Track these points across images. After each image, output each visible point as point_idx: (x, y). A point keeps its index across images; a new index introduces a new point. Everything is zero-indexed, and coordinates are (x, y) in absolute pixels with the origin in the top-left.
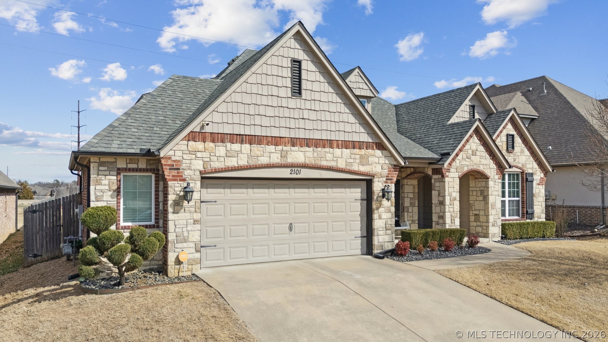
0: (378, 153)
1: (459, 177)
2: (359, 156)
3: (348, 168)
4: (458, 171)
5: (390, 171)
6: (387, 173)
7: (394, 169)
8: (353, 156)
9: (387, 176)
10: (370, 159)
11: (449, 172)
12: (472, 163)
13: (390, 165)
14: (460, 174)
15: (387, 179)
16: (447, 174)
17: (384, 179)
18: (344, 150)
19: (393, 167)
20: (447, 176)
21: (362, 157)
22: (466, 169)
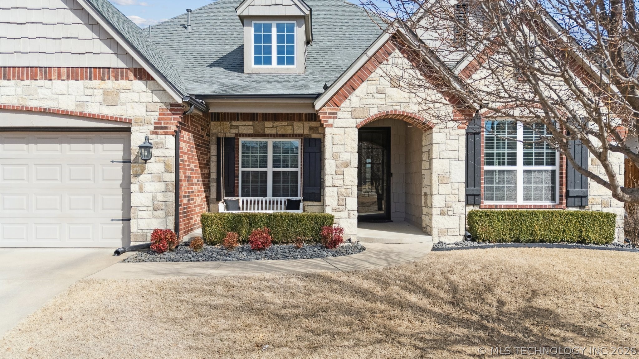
0: (139, 85)
1: (356, 127)
2: (101, 91)
3: (79, 110)
4: (357, 116)
5: (164, 114)
6: (156, 118)
7: (171, 110)
8: (88, 92)
9: (155, 123)
10: (122, 95)
11: (335, 118)
12: (390, 100)
13: (163, 105)
14: (359, 121)
15: (155, 128)
16: (330, 121)
17: (152, 128)
18: (72, 82)
19: (169, 107)
20: (331, 126)
21: (106, 92)
22: (374, 112)
